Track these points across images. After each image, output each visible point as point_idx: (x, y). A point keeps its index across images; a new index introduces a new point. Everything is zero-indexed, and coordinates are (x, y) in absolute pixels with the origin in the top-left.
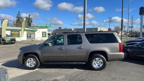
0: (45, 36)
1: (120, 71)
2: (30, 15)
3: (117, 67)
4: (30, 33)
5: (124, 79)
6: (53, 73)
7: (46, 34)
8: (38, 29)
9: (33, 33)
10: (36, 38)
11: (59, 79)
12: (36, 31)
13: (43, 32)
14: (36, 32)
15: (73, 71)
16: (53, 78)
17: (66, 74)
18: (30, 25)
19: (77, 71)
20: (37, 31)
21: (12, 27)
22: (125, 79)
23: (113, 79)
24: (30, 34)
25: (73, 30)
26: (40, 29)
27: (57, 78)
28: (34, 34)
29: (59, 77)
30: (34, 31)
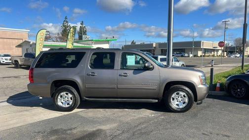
1: (224, 121)
3: (220, 113)
5: (226, 136)
6: (99, 118)
11: (106, 129)
15: (135, 116)
16: (96, 126)
17: (120, 121)
18: (80, 38)
19: (142, 117)
21: (54, 41)
22: (229, 136)
23: (205, 136)
25: (154, 46)
26: (96, 45)
27: (103, 127)
29: (108, 125)
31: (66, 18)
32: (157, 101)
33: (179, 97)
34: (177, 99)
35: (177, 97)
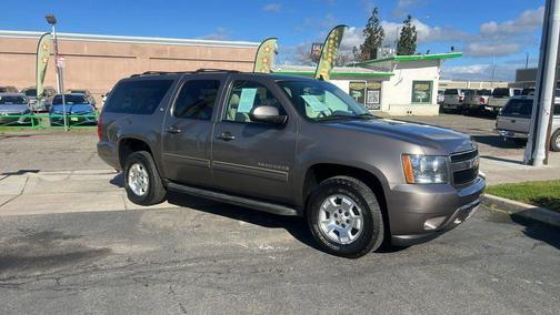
0: (427, 100)
2: (409, 17)
4: (360, 86)
7: (429, 92)
8: (395, 71)
9: (376, 85)
10: (384, 108)
12: (387, 78)
13: (415, 83)
14: (385, 83)
20: (392, 78)
24: (362, 91)
26: (404, 70)
28: (380, 89)
30: (380, 79)
31: (375, 12)
32: (293, 212)
33: (340, 212)
34: (336, 216)
35: (337, 212)
